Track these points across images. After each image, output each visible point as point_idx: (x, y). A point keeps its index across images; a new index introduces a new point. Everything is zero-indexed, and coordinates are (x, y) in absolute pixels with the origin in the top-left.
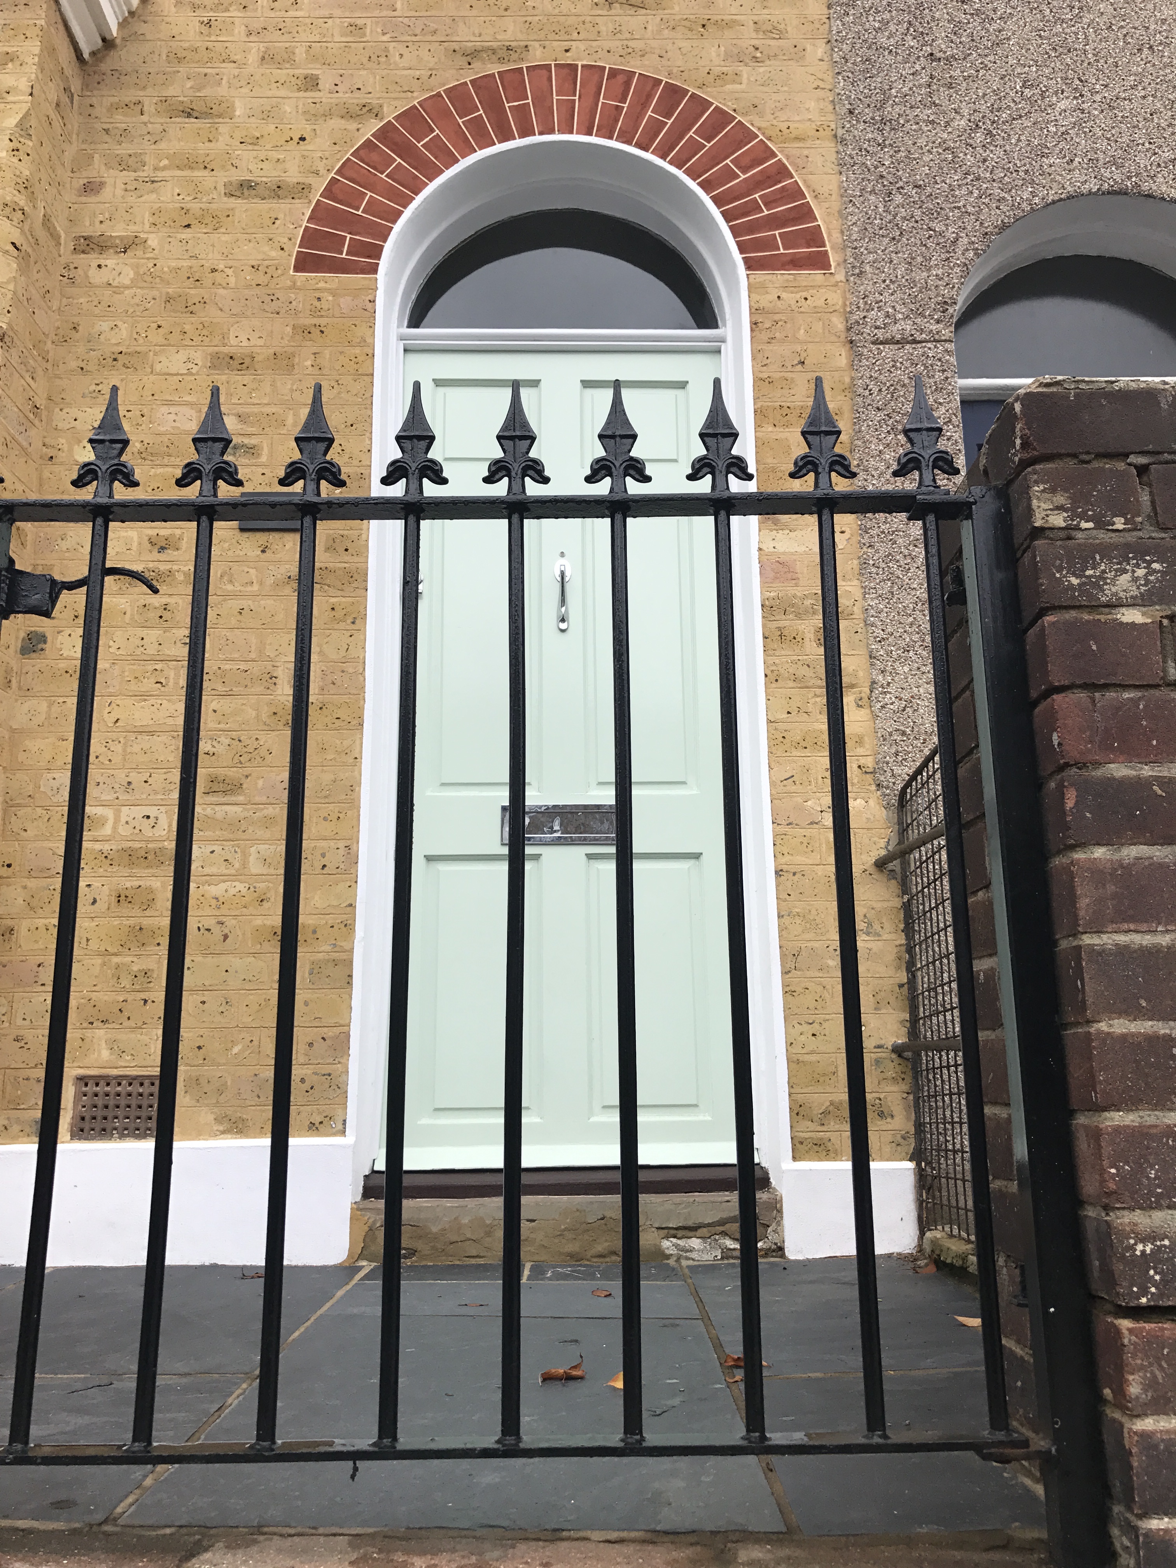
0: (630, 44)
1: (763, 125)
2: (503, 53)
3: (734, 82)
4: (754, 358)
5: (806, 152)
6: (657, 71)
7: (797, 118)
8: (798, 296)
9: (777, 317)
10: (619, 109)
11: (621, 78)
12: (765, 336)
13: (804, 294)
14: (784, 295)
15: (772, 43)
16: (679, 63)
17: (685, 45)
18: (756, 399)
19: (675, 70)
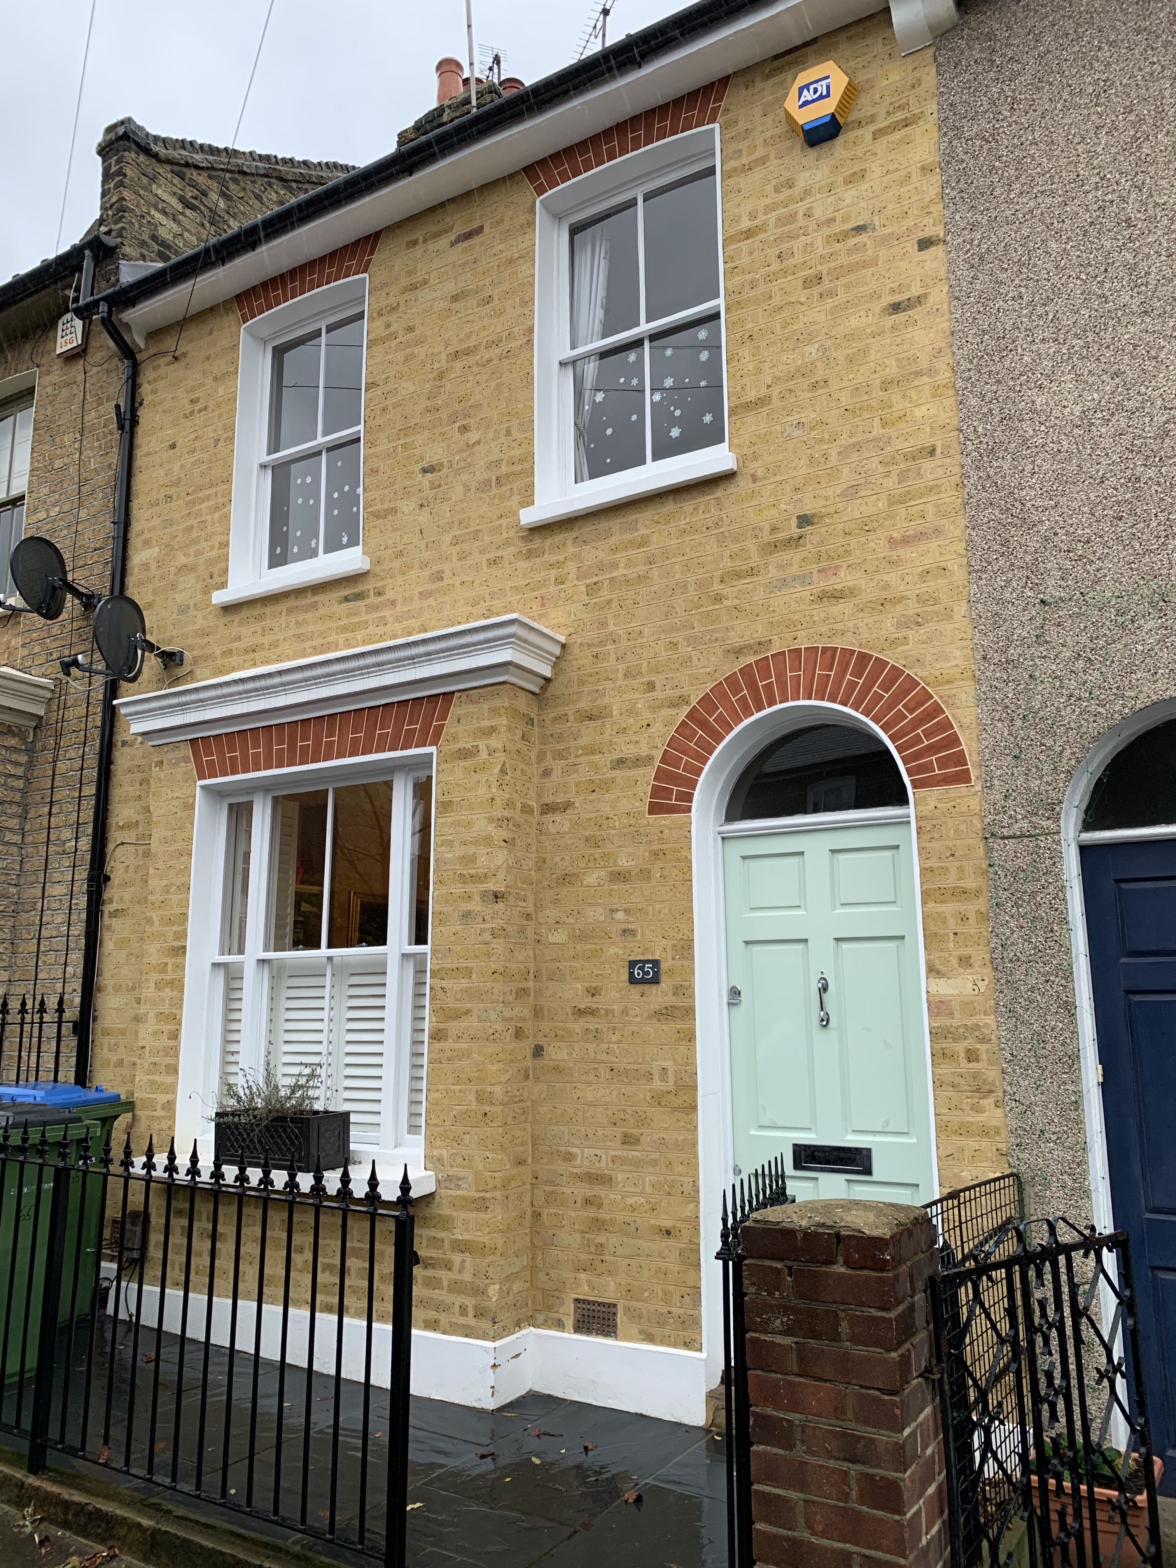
0: (835, 627)
1: (924, 674)
2: (756, 647)
3: (903, 644)
4: (920, 854)
5: (954, 692)
6: (853, 644)
7: (948, 665)
8: (948, 805)
9: (934, 822)
10: (828, 676)
11: (829, 653)
12: (926, 837)
13: (952, 803)
14: (939, 806)
15: (929, 609)
16: (866, 636)
17: (870, 620)
18: (922, 884)
19: (864, 641)
